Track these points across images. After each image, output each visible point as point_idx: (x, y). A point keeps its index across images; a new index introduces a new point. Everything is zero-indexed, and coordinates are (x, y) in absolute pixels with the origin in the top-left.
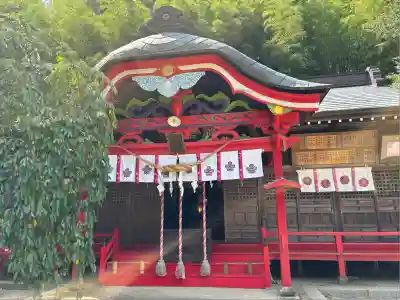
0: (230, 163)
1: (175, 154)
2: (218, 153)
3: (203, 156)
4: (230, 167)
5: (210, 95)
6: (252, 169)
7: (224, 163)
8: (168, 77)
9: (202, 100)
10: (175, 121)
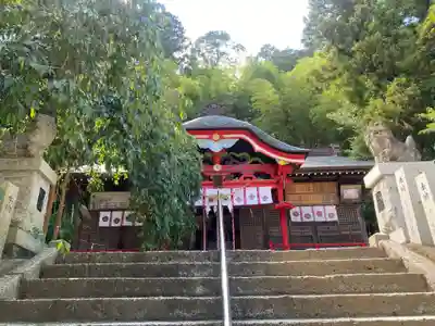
0: (252, 195)
1: (216, 188)
2: (245, 188)
3: (234, 190)
4: (252, 197)
5: (238, 153)
6: (265, 198)
8: (216, 141)
9: (232, 156)
10: (217, 168)
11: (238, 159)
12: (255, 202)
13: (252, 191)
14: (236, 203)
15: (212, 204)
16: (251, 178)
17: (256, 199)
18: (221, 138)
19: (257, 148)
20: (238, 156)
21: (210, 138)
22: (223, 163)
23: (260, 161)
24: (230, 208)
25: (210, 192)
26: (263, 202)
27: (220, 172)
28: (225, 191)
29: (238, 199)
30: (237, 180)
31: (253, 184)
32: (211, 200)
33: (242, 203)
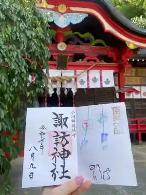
0: (95, 78)
1: (60, 69)
2: (88, 71)
3: (78, 72)
4: (95, 80)
5: (82, 33)
6: (107, 82)
7: (91, 77)
8: (62, 14)
9: (77, 36)
10: (62, 47)
11: (82, 40)
12: (97, 85)
13: (95, 74)
14: (80, 86)
15: (55, 86)
16: (95, 61)
17: (99, 82)
18: (69, 11)
19: (108, 27)
20: (82, 36)
21: (55, 10)
22: (67, 42)
23: (103, 43)
24: (74, 91)
25: (54, 73)
26: (105, 86)
27: (64, 52)
28: (69, 73)
29: (82, 82)
30: (80, 62)
31: (97, 67)
32: (54, 81)
33: (85, 86)
